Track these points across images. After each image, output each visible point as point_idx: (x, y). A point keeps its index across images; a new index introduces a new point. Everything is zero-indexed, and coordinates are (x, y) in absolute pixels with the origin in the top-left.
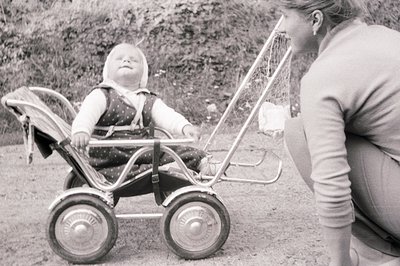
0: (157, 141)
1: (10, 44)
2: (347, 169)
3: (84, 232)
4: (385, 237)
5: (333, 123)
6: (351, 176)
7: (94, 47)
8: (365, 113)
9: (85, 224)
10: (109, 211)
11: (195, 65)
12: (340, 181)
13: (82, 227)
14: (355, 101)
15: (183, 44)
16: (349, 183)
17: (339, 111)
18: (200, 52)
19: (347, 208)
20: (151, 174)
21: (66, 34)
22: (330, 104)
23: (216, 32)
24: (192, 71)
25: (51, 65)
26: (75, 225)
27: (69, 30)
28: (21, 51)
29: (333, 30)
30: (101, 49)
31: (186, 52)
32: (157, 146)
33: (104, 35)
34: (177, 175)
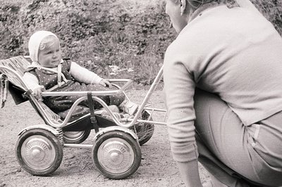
0: (89, 92)
1: (85, 25)
2: (193, 117)
3: (38, 154)
4: (231, 173)
5: (181, 81)
6: (196, 122)
7: (140, 27)
8: (208, 74)
10: (56, 141)
12: (184, 126)
13: (38, 151)
14: (199, 65)
16: (194, 128)
17: (186, 72)
19: (190, 147)
20: (89, 117)
21: (123, 19)
22: (179, 67)
25: (110, 40)
26: (33, 149)
27: (125, 16)
28: (92, 30)
29: (196, 11)
30: (145, 29)
32: (90, 96)
33: (149, 19)
34: (107, 117)
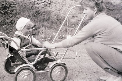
9: (27, 76)
11: (10, 23)
15: (5, 17)
18: (11, 20)
23: (15, 13)
24: (9, 26)
31: (7, 19)
